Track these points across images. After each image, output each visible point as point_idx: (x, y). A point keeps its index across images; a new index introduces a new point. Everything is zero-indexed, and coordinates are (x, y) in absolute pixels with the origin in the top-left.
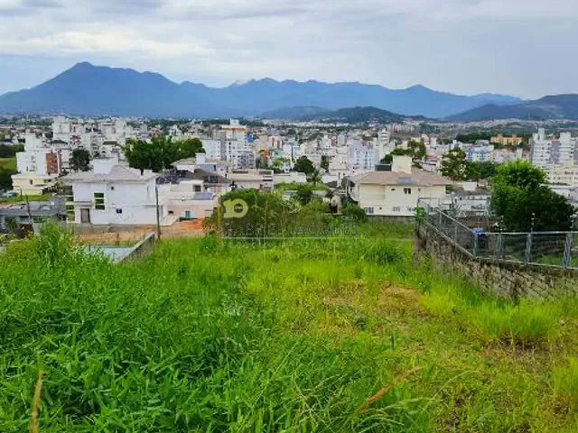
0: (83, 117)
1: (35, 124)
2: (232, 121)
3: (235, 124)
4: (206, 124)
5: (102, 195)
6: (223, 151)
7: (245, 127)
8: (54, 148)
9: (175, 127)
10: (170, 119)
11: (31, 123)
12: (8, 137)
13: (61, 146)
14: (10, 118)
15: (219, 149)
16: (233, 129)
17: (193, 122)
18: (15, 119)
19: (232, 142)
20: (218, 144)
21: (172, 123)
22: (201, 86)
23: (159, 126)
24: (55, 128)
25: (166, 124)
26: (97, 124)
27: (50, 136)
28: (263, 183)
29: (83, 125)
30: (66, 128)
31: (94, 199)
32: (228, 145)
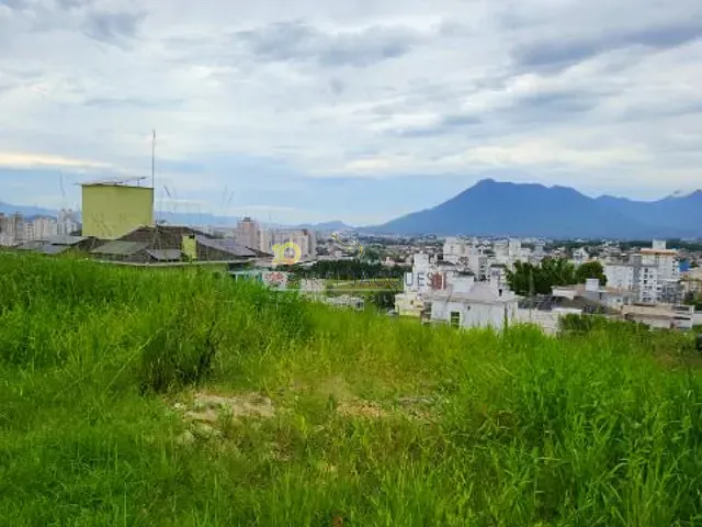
0: (479, 238)
1: (430, 245)
2: (655, 243)
3: (659, 246)
4: (624, 247)
5: (458, 314)
6: (636, 280)
7: (673, 251)
8: (440, 269)
9: (582, 250)
10: (579, 240)
11: (427, 244)
12: (402, 257)
13: (449, 268)
14: (408, 238)
15: (632, 278)
16: (657, 254)
17: (607, 244)
18: (412, 240)
19: (650, 270)
20: (630, 271)
21: (577, 246)
22: (624, 200)
23: (563, 249)
24: (446, 249)
25: (572, 246)
26: (492, 245)
27: (440, 257)
28: (676, 321)
29: (477, 247)
30: (457, 249)
31: (449, 318)
32: (642, 272)
